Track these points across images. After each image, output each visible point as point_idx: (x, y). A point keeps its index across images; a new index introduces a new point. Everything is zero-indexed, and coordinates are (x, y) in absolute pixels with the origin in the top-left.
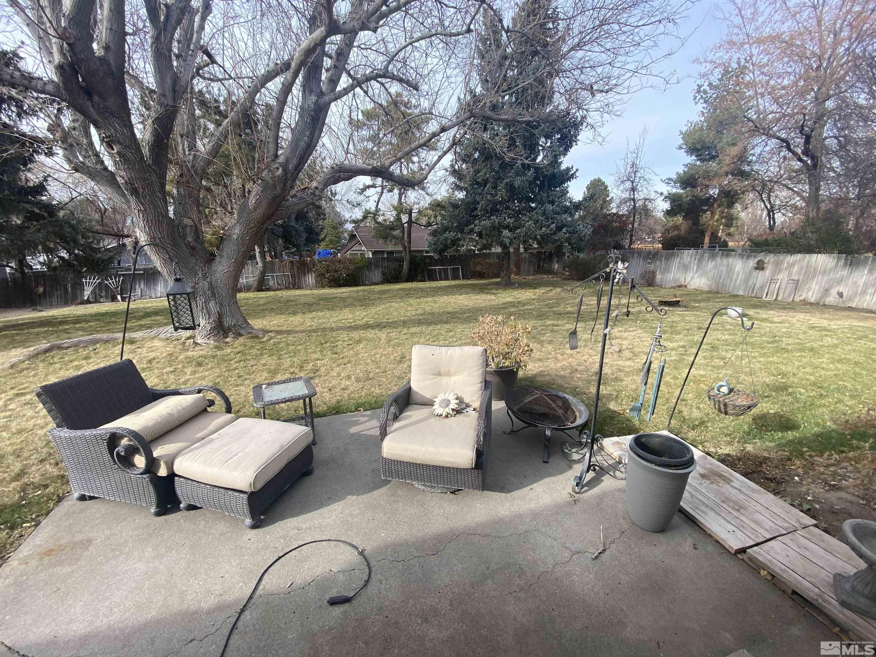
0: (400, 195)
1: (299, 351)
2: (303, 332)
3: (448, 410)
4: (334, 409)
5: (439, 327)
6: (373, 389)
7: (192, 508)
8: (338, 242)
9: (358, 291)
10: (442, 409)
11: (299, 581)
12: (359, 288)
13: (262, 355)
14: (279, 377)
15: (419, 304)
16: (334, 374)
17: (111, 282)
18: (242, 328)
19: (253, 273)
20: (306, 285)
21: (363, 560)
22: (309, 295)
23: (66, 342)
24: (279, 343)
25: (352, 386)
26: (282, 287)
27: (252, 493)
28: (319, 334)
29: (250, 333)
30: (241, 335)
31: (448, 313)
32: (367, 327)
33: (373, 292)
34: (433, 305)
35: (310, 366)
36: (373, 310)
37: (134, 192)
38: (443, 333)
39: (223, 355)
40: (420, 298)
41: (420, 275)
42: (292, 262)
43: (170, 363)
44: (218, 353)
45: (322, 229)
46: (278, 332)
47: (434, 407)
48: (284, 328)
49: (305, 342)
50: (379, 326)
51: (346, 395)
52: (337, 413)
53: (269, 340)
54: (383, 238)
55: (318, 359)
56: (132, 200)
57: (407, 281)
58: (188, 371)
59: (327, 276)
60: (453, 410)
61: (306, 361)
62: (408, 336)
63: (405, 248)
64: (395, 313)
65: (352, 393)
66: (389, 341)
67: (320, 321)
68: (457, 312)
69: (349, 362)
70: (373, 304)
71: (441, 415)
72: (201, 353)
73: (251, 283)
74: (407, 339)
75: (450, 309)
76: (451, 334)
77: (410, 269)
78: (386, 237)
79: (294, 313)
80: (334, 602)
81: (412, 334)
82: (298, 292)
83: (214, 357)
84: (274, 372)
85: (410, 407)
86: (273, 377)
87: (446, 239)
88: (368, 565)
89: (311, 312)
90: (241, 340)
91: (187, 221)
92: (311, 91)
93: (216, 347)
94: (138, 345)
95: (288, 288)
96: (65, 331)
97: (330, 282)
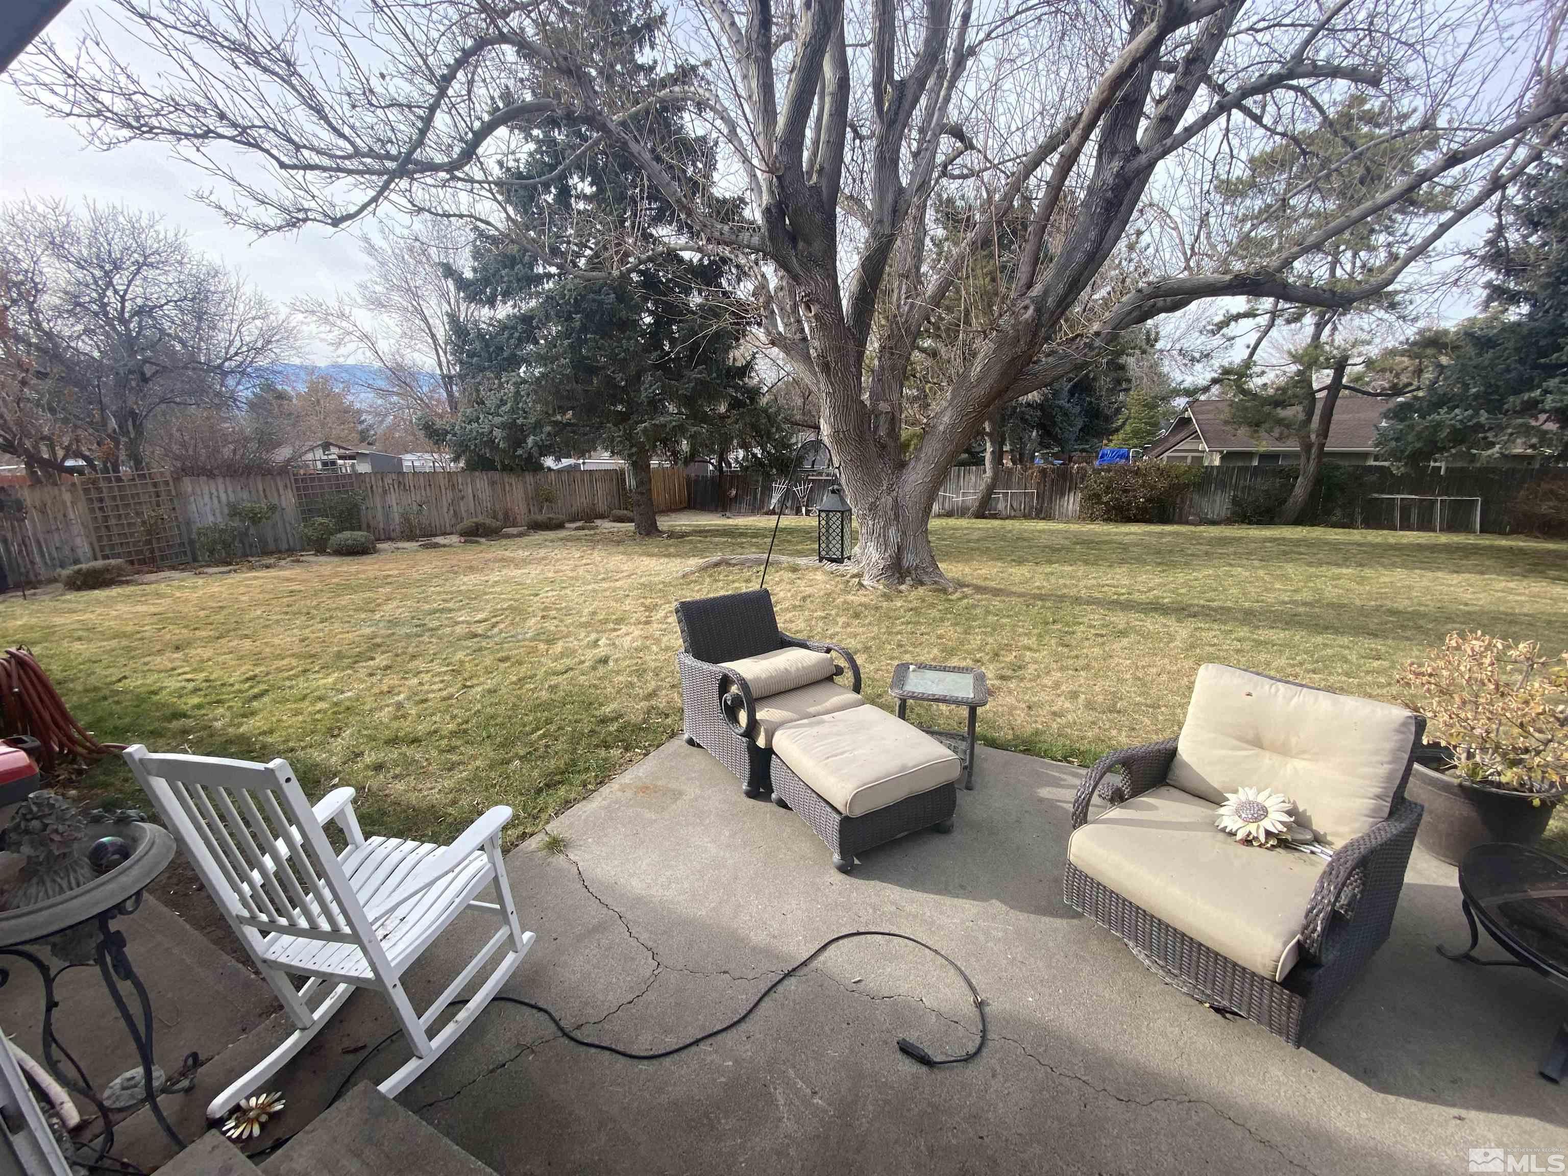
0: (1319, 327)
1: (1002, 626)
2: (1021, 595)
3: (1257, 830)
4: (1024, 742)
5: (1345, 640)
6: (1114, 733)
7: (782, 804)
8: (1149, 433)
9: (1162, 534)
10: (1240, 823)
11: (872, 984)
12: (1168, 528)
13: (942, 620)
14: (954, 662)
15: (1309, 578)
16: (1047, 681)
17: (798, 489)
18: (926, 573)
19: (975, 488)
20: (1061, 514)
21: (978, 1019)
22: (1059, 532)
23: (736, 558)
24: (974, 606)
25: (1075, 713)
26: (1018, 513)
27: (847, 818)
28: (1048, 604)
29: (936, 582)
30: (922, 583)
31: (1393, 612)
32: (1155, 608)
33: (1197, 540)
34: (1353, 585)
35: (1010, 658)
36: (1181, 576)
37: (826, 368)
38: (1353, 658)
39: (889, 609)
40: (1321, 565)
41: (1338, 512)
42: (1043, 472)
43: (824, 605)
44: (885, 604)
45: (1118, 411)
46: (979, 589)
47: (1222, 811)
48: (993, 584)
49: (1017, 614)
50: (1181, 611)
51: (1055, 726)
52: (1027, 751)
53: (960, 599)
54: (1250, 425)
55: (1030, 649)
56: (822, 377)
57: (1298, 521)
58: (841, 620)
59: (1105, 499)
60: (1268, 834)
61: (1008, 647)
62: (1247, 645)
63: (1308, 447)
64: (1233, 591)
65: (1069, 725)
66: (1192, 646)
67: (1061, 581)
68: (1424, 615)
69: (1087, 667)
70: (1187, 564)
71: (1232, 834)
72: (863, 599)
73: (969, 504)
74: (1238, 651)
75: (1402, 604)
76: (1376, 664)
77: (1313, 495)
78: (1256, 425)
79: (1020, 562)
80: (906, 1049)
81: (1258, 643)
82: (1041, 525)
83: (877, 608)
84: (950, 652)
85: (1163, 790)
86: (946, 659)
87: (1438, 425)
88: (984, 1031)
89: (1050, 562)
90: (921, 590)
91: (884, 406)
92: (1113, 153)
93: (884, 595)
94: (799, 574)
95: (1027, 516)
96: (741, 545)
97: (1108, 511)
